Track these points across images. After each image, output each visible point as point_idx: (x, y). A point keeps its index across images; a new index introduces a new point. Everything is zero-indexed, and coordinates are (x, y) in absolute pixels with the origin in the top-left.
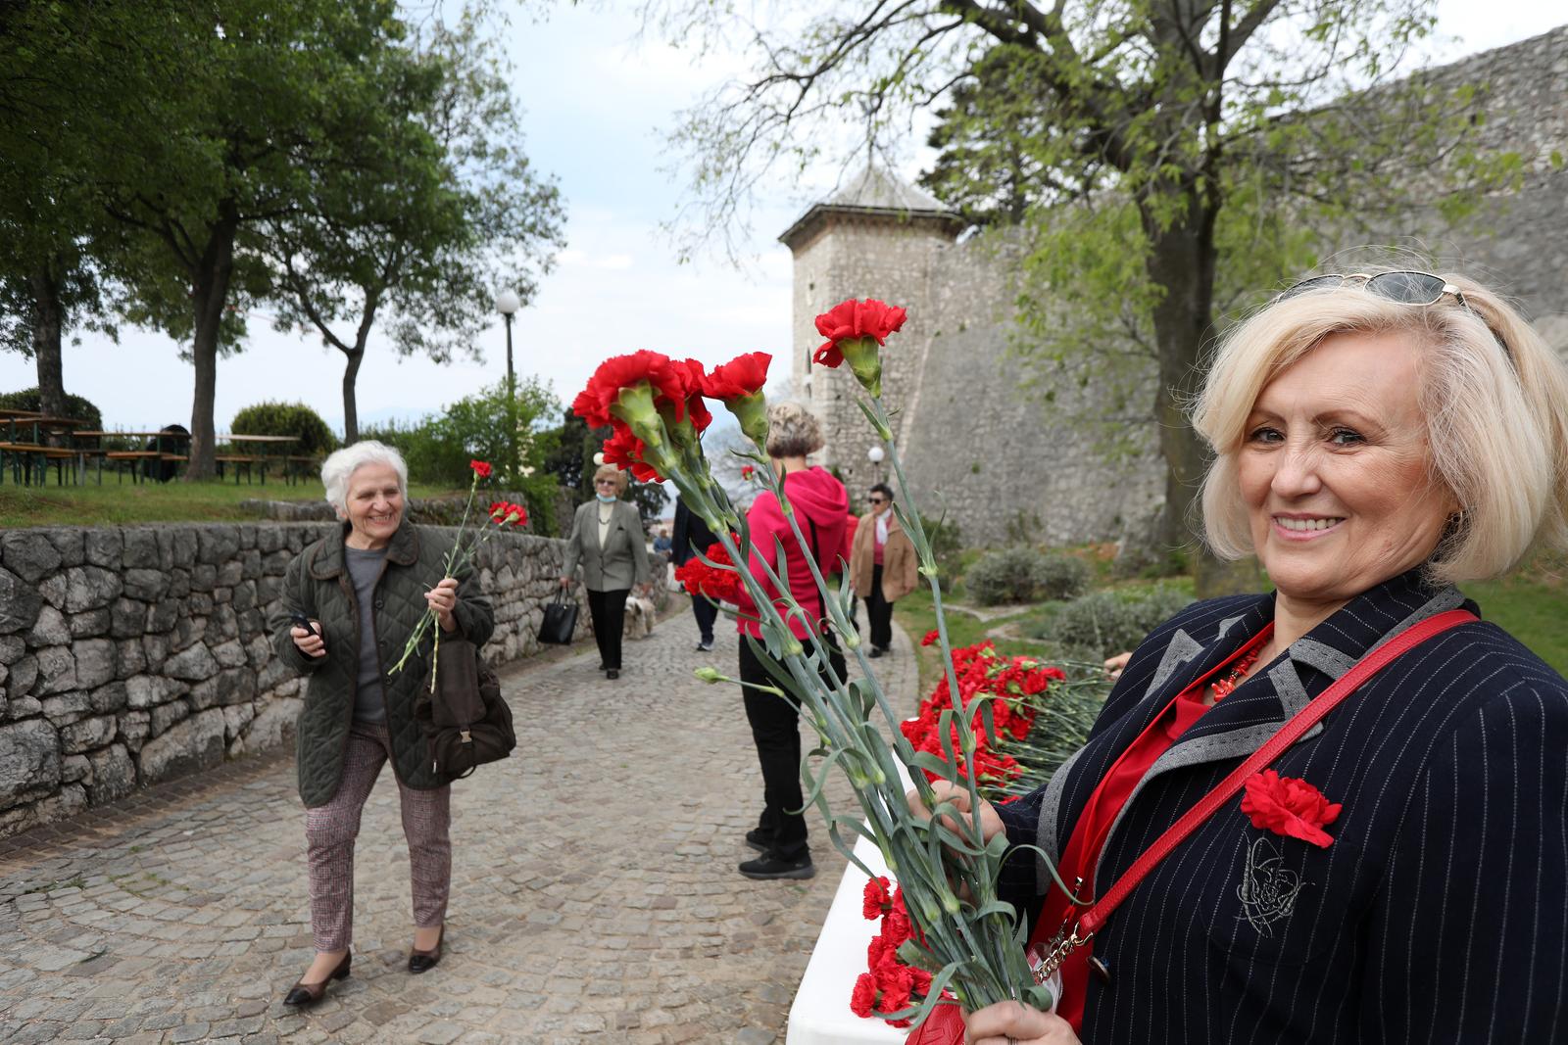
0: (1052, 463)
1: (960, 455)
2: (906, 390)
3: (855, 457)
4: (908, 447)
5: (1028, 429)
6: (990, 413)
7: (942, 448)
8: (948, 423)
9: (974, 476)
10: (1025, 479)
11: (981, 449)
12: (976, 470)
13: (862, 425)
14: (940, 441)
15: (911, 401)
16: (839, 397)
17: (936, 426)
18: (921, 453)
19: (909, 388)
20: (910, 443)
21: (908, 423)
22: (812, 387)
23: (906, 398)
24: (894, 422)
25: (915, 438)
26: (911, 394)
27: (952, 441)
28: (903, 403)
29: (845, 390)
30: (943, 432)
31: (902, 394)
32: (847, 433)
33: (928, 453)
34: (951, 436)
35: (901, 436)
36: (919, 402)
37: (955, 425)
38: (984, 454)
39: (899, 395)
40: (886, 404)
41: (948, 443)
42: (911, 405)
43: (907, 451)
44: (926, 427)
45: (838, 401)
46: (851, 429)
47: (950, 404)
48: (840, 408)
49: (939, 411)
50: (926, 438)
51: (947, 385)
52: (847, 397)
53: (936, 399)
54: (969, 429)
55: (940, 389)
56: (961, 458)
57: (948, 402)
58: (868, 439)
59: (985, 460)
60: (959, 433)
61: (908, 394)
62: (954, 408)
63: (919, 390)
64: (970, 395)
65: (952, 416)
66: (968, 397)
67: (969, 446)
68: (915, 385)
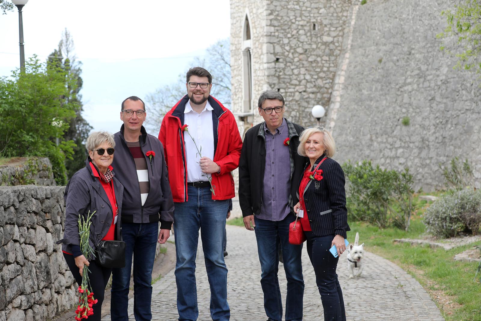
0: (474, 116)
1: (391, 109)
2: (337, 52)
3: (294, 113)
4: (341, 103)
5: (452, 86)
6: (417, 72)
7: (373, 104)
8: (378, 81)
9: (404, 128)
10: (450, 130)
11: (410, 104)
12: (406, 123)
13: (299, 85)
14: (371, 97)
15: (342, 62)
16: (278, 59)
17: (367, 84)
18: (354, 108)
19: (339, 50)
20: (343, 100)
21: (340, 82)
22: (251, 51)
23: (338, 59)
24: (328, 81)
25: (348, 95)
26: (342, 56)
27: (382, 97)
28: (335, 64)
29: (283, 54)
30: (374, 89)
31: (334, 56)
32: (286, 92)
33: (360, 108)
34: (381, 93)
35: (335, 93)
36: (350, 63)
37: (384, 83)
38: (413, 109)
39: (331, 57)
40: (320, 64)
41: (379, 99)
42: (342, 66)
43: (340, 107)
44: (357, 85)
45: (277, 64)
46: (290, 88)
47: (379, 64)
48: (278, 70)
49: (369, 71)
50: (357, 94)
51: (375, 47)
52: (285, 60)
53: (365, 60)
54: (397, 87)
55: (368, 51)
56: (392, 113)
57: (377, 62)
58: (305, 97)
59: (414, 114)
60: (389, 90)
61: (339, 55)
62: (382, 68)
63: (349, 52)
64: (397, 56)
65: (381, 75)
66: (395, 58)
67: (398, 102)
68: (345, 48)
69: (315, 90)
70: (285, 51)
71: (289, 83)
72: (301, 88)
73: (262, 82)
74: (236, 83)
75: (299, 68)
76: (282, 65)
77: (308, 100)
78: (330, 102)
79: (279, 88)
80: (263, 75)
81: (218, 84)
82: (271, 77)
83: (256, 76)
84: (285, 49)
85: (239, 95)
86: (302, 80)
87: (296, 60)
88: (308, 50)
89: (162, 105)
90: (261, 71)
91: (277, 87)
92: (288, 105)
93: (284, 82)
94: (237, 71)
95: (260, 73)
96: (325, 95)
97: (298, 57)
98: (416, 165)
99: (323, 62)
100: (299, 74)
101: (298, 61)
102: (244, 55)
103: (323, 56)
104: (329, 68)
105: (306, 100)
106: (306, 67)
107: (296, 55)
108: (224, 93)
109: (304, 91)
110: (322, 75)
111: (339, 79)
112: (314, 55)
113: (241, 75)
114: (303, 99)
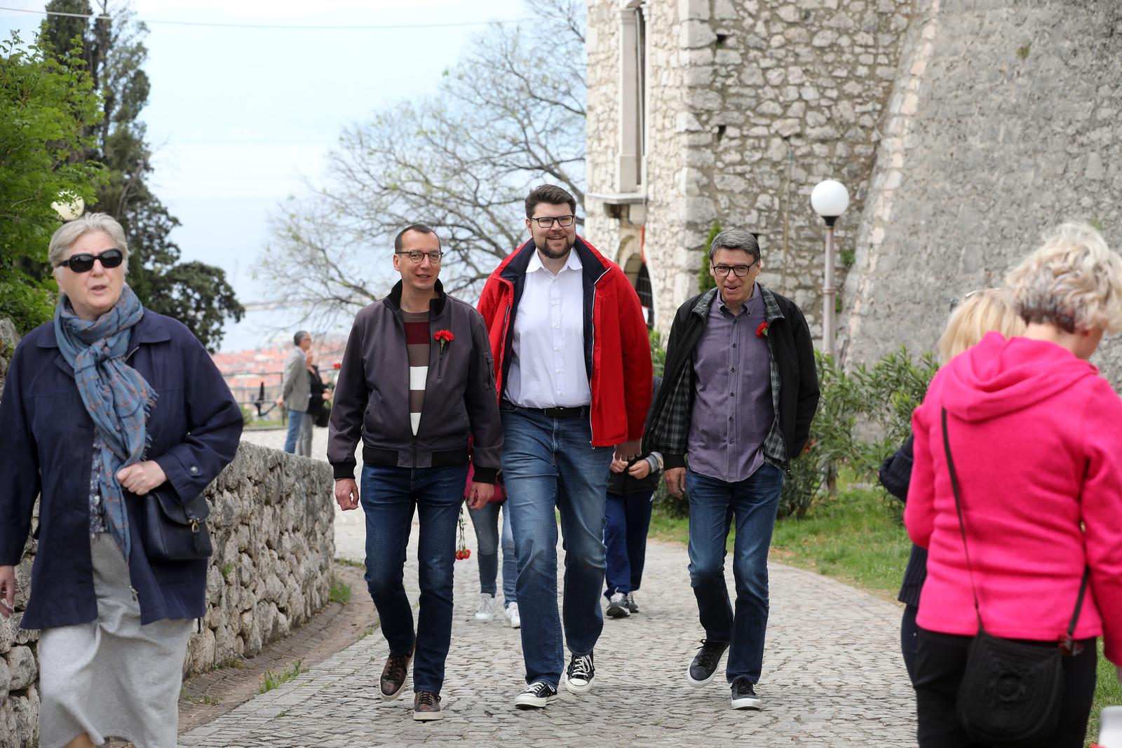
1: (1048, 198)
2: (899, 21)
3: (764, 200)
4: (907, 173)
7: (999, 179)
8: (1014, 112)
11: (1105, 184)
13: (784, 116)
14: (993, 160)
15: (913, 51)
16: (721, 39)
17: (982, 119)
18: (943, 190)
19: (907, 16)
20: (912, 163)
21: (905, 110)
22: (645, 12)
23: (901, 44)
24: (869, 107)
25: (925, 151)
26: (913, 32)
27: (1024, 160)
28: (892, 57)
29: (738, 22)
30: (1001, 138)
31: (889, 31)
32: (744, 137)
33: (961, 191)
34: (1022, 146)
35: (887, 143)
36: (936, 54)
37: (1033, 118)
38: (1114, 198)
39: (879, 35)
40: (847, 57)
41: (1015, 166)
42: (913, 62)
43: (902, 185)
44: (955, 121)
45: (719, 52)
46: (755, 125)
47: (1020, 62)
48: (723, 71)
49: (990, 80)
50: (953, 149)
51: (1012, 11)
52: (743, 41)
53: (980, 48)
54: (1071, 130)
55: (991, 23)
56: (1053, 207)
57: (1013, 56)
58: (799, 153)
59: (1114, 213)
60: (1045, 139)
61: (905, 31)
62: (1029, 73)
63: (934, 21)
64: (1072, 41)
65: (1025, 95)
66: (1067, 44)
67: (1071, 174)
68: (924, 9)
69: (829, 131)
70: (746, 15)
71: (754, 110)
72: (788, 126)
73: (674, 105)
74: (601, 104)
75: (786, 67)
76: (734, 57)
77: (808, 160)
78: (875, 169)
79: (722, 123)
80: (678, 84)
81: (556, 104)
82: (699, 91)
83: (658, 86)
84: (745, 10)
85: (609, 140)
86: (793, 102)
87: (776, 41)
88: (813, 14)
89: (389, 160)
90: (672, 73)
91: (717, 120)
92: (748, 176)
93: (738, 107)
94: (603, 67)
95: (668, 78)
96: (859, 149)
97: (782, 33)
98: (1113, 365)
99: (858, 50)
100: (785, 82)
101: (782, 47)
102: (626, 22)
103: (856, 32)
104: (872, 67)
105: (801, 161)
106: (806, 64)
107: (778, 27)
108: (572, 130)
109: (798, 136)
110: (852, 87)
111: (903, 101)
112: (830, 28)
113: (614, 82)
114: (794, 158)
